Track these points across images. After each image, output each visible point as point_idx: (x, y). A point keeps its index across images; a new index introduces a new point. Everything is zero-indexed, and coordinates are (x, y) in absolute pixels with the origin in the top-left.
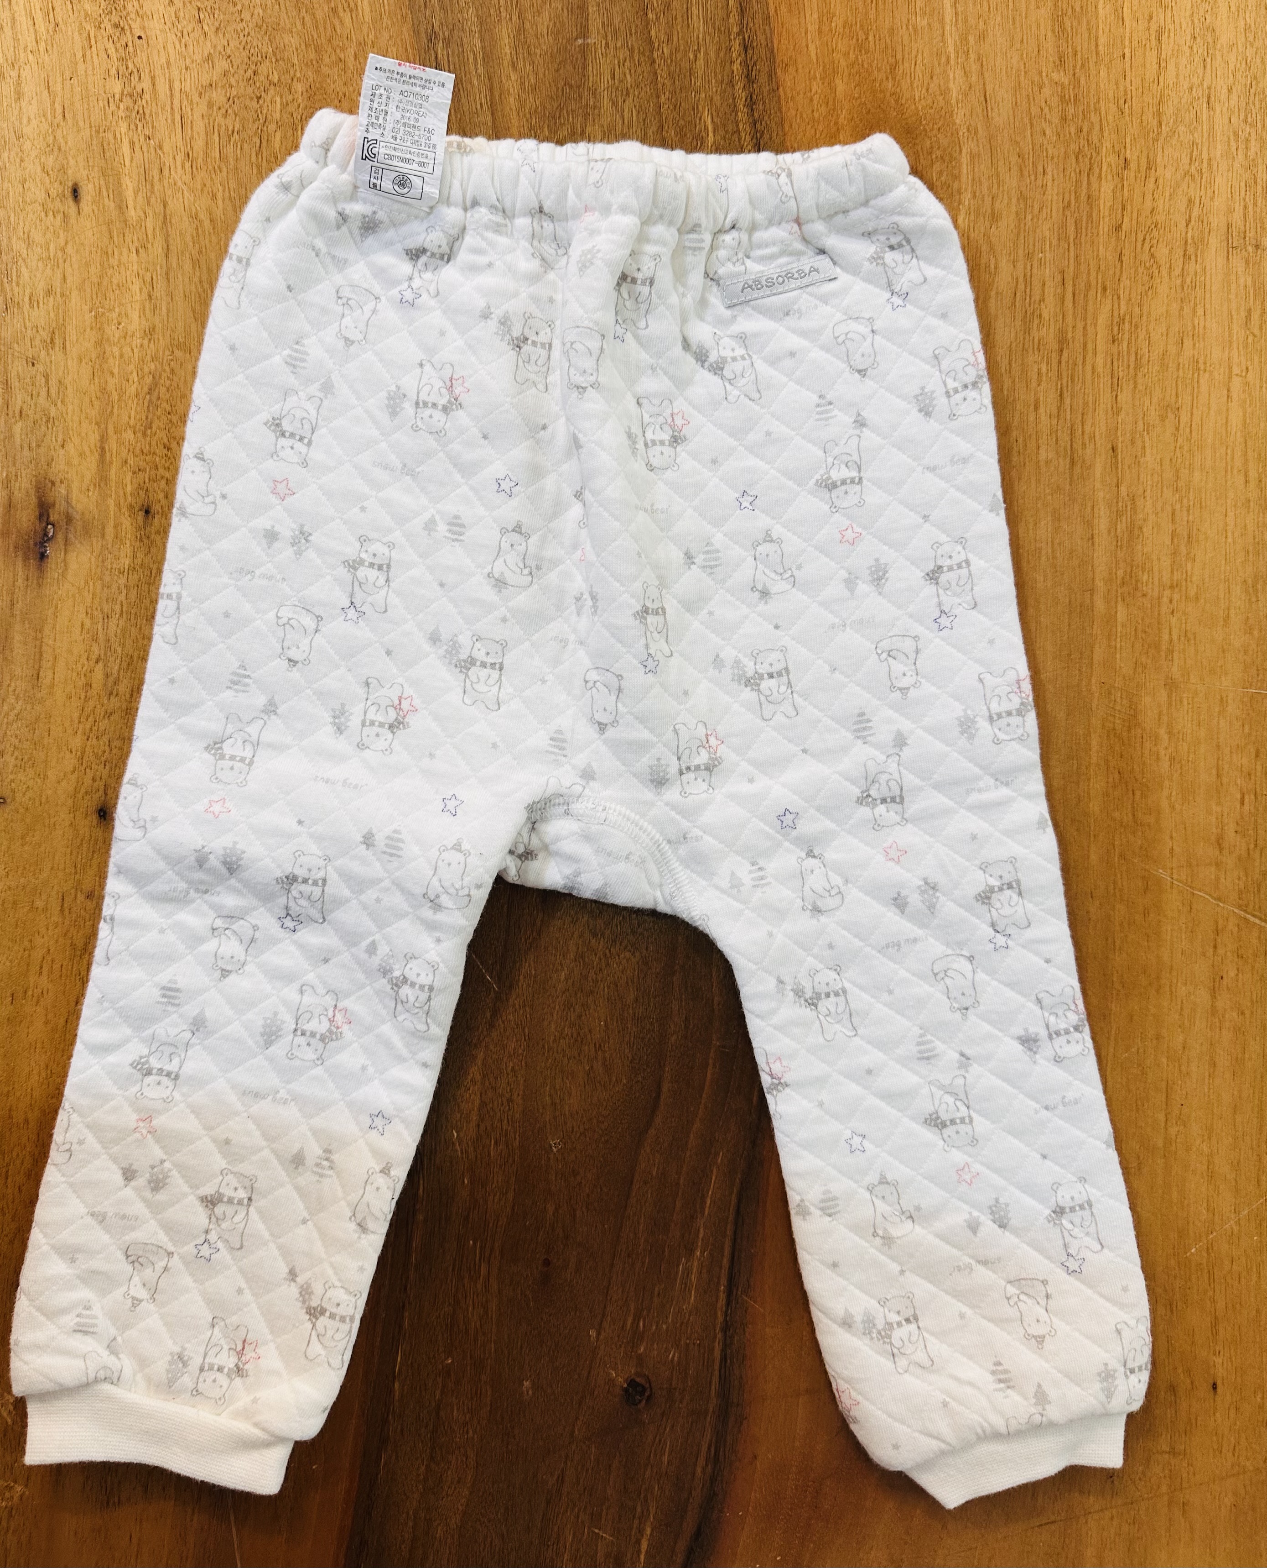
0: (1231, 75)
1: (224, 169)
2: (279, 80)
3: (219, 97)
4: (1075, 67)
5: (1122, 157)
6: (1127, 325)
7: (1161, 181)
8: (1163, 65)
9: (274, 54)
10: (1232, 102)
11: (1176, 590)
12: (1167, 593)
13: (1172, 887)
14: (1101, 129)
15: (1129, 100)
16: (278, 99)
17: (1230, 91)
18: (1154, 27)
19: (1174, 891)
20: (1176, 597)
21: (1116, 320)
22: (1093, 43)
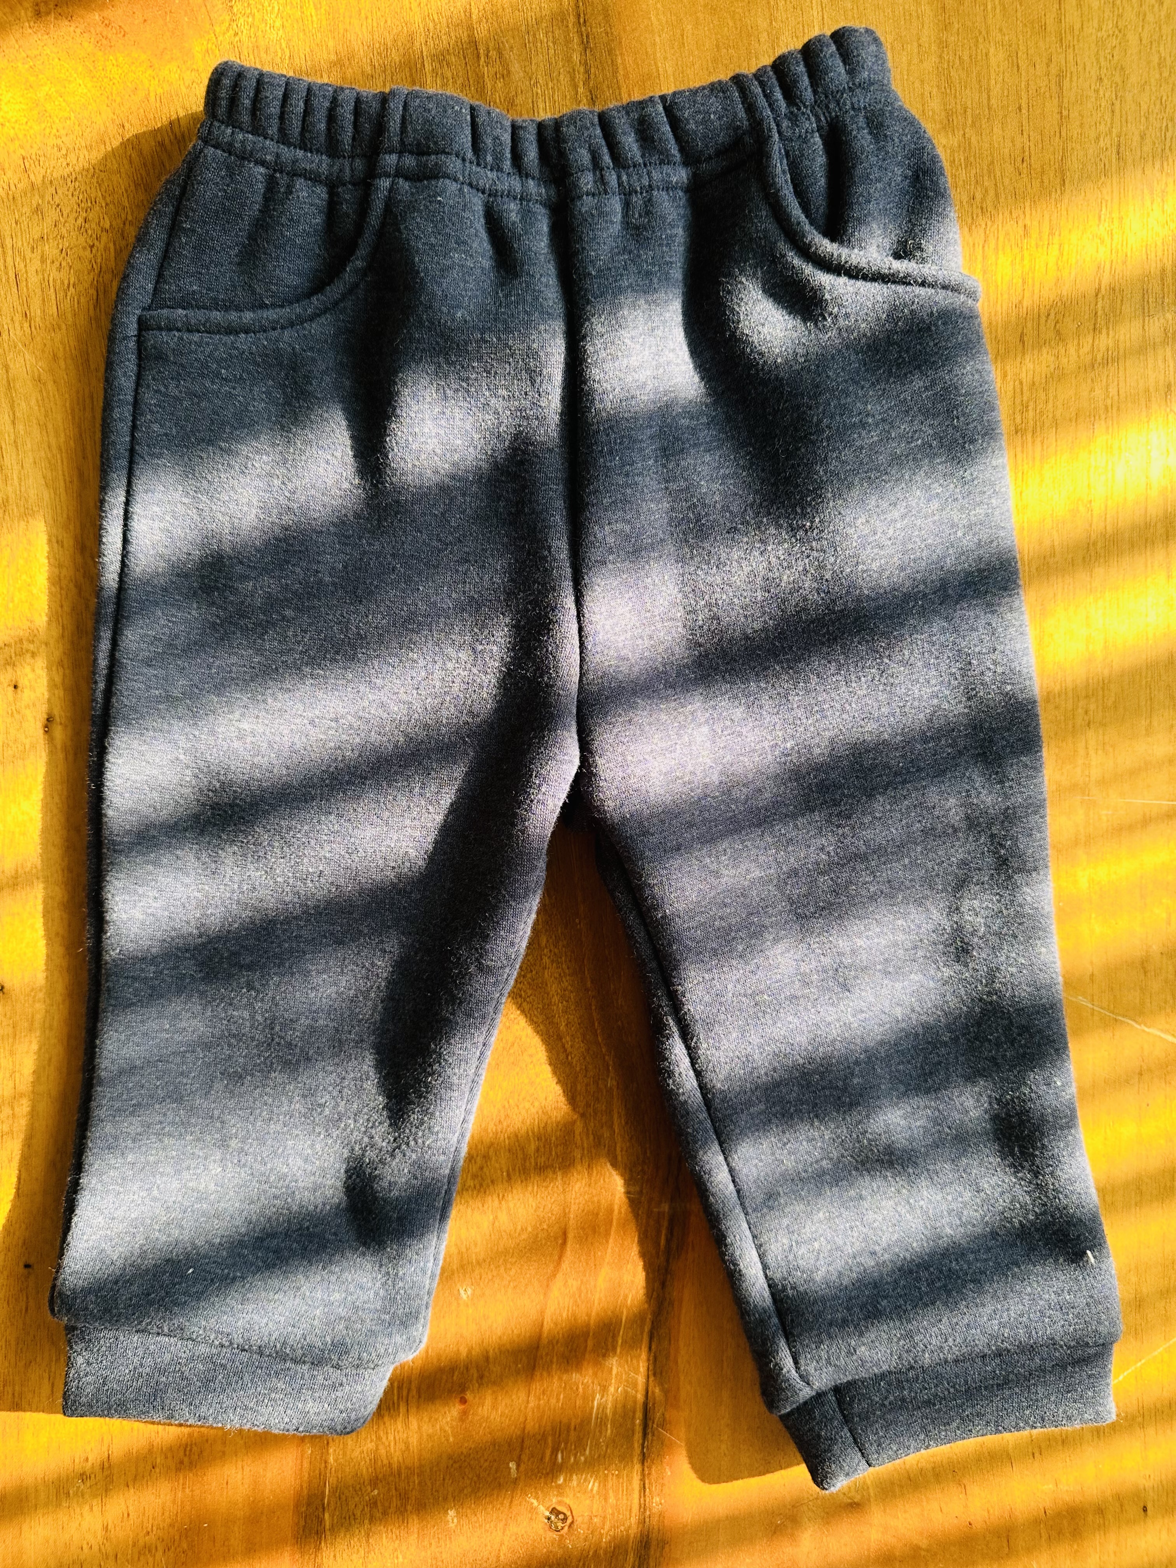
0: (1143, 119)
1: (64, 327)
2: (111, 226)
3: (51, 250)
4: (964, 125)
5: (1020, 223)
6: (1031, 414)
7: (1066, 247)
8: (1065, 113)
9: (104, 198)
10: (1145, 149)
11: (1093, 700)
12: (1082, 703)
13: (1092, 1014)
14: (997, 195)
15: (1027, 158)
16: (111, 245)
17: (1143, 137)
18: (1054, 70)
19: (1096, 1018)
20: (1092, 707)
21: (1019, 408)
22: (985, 96)
